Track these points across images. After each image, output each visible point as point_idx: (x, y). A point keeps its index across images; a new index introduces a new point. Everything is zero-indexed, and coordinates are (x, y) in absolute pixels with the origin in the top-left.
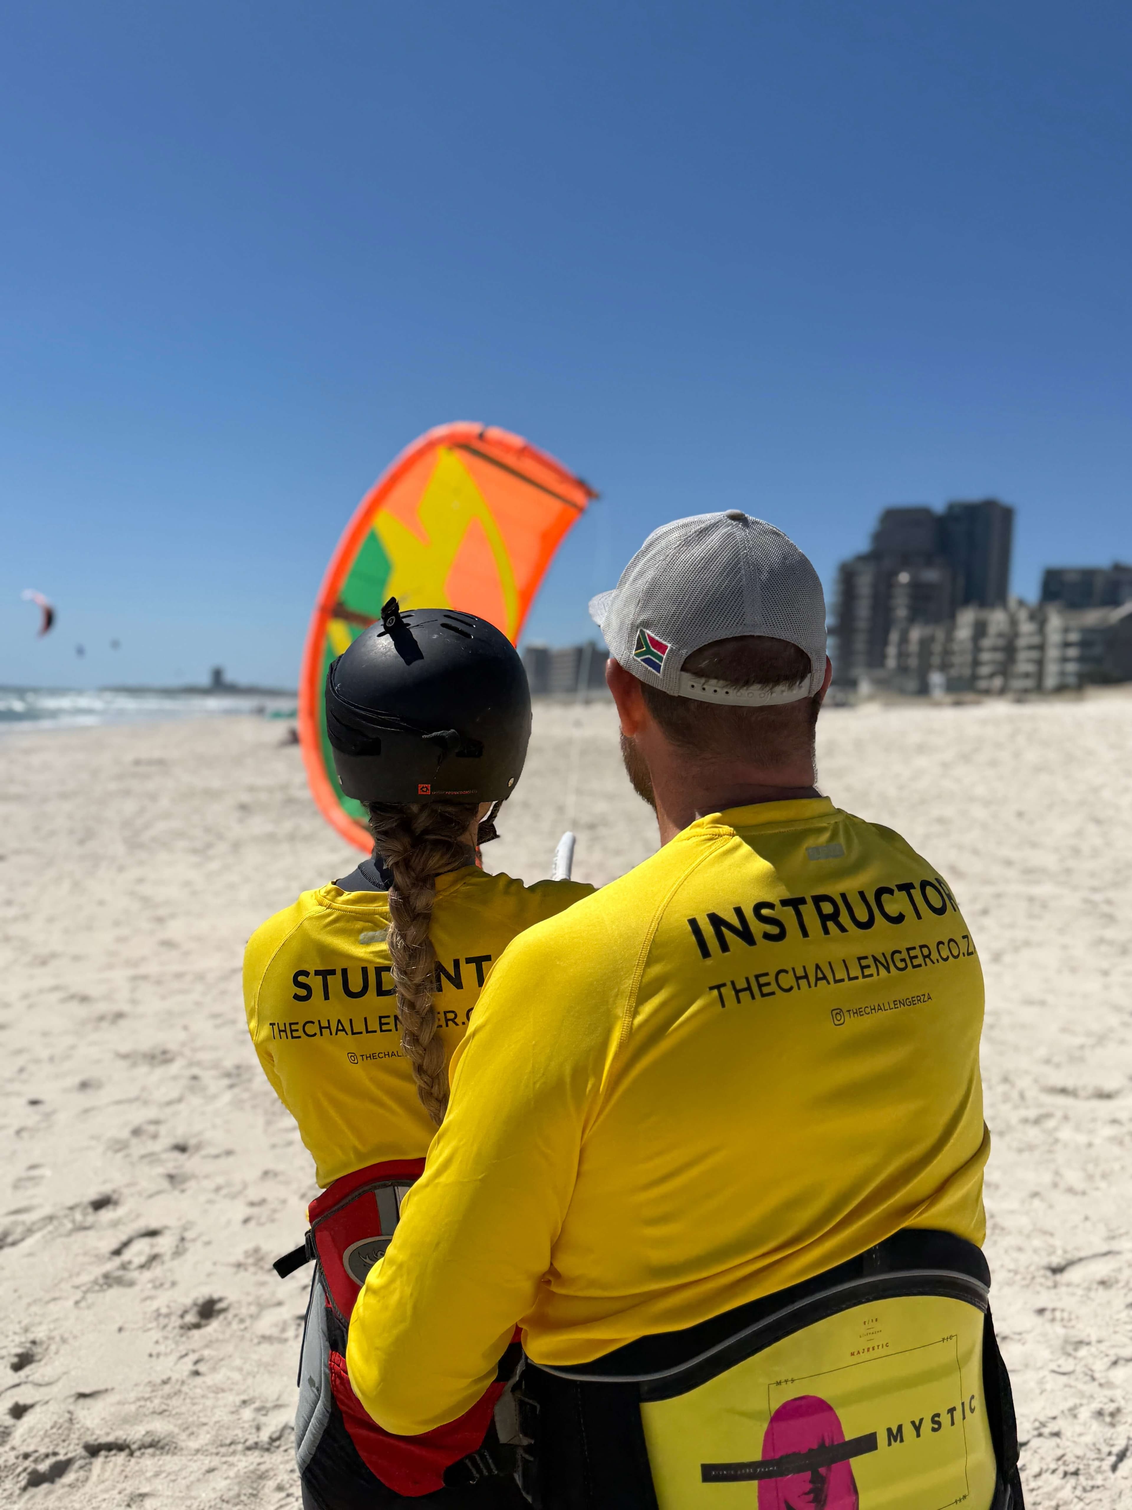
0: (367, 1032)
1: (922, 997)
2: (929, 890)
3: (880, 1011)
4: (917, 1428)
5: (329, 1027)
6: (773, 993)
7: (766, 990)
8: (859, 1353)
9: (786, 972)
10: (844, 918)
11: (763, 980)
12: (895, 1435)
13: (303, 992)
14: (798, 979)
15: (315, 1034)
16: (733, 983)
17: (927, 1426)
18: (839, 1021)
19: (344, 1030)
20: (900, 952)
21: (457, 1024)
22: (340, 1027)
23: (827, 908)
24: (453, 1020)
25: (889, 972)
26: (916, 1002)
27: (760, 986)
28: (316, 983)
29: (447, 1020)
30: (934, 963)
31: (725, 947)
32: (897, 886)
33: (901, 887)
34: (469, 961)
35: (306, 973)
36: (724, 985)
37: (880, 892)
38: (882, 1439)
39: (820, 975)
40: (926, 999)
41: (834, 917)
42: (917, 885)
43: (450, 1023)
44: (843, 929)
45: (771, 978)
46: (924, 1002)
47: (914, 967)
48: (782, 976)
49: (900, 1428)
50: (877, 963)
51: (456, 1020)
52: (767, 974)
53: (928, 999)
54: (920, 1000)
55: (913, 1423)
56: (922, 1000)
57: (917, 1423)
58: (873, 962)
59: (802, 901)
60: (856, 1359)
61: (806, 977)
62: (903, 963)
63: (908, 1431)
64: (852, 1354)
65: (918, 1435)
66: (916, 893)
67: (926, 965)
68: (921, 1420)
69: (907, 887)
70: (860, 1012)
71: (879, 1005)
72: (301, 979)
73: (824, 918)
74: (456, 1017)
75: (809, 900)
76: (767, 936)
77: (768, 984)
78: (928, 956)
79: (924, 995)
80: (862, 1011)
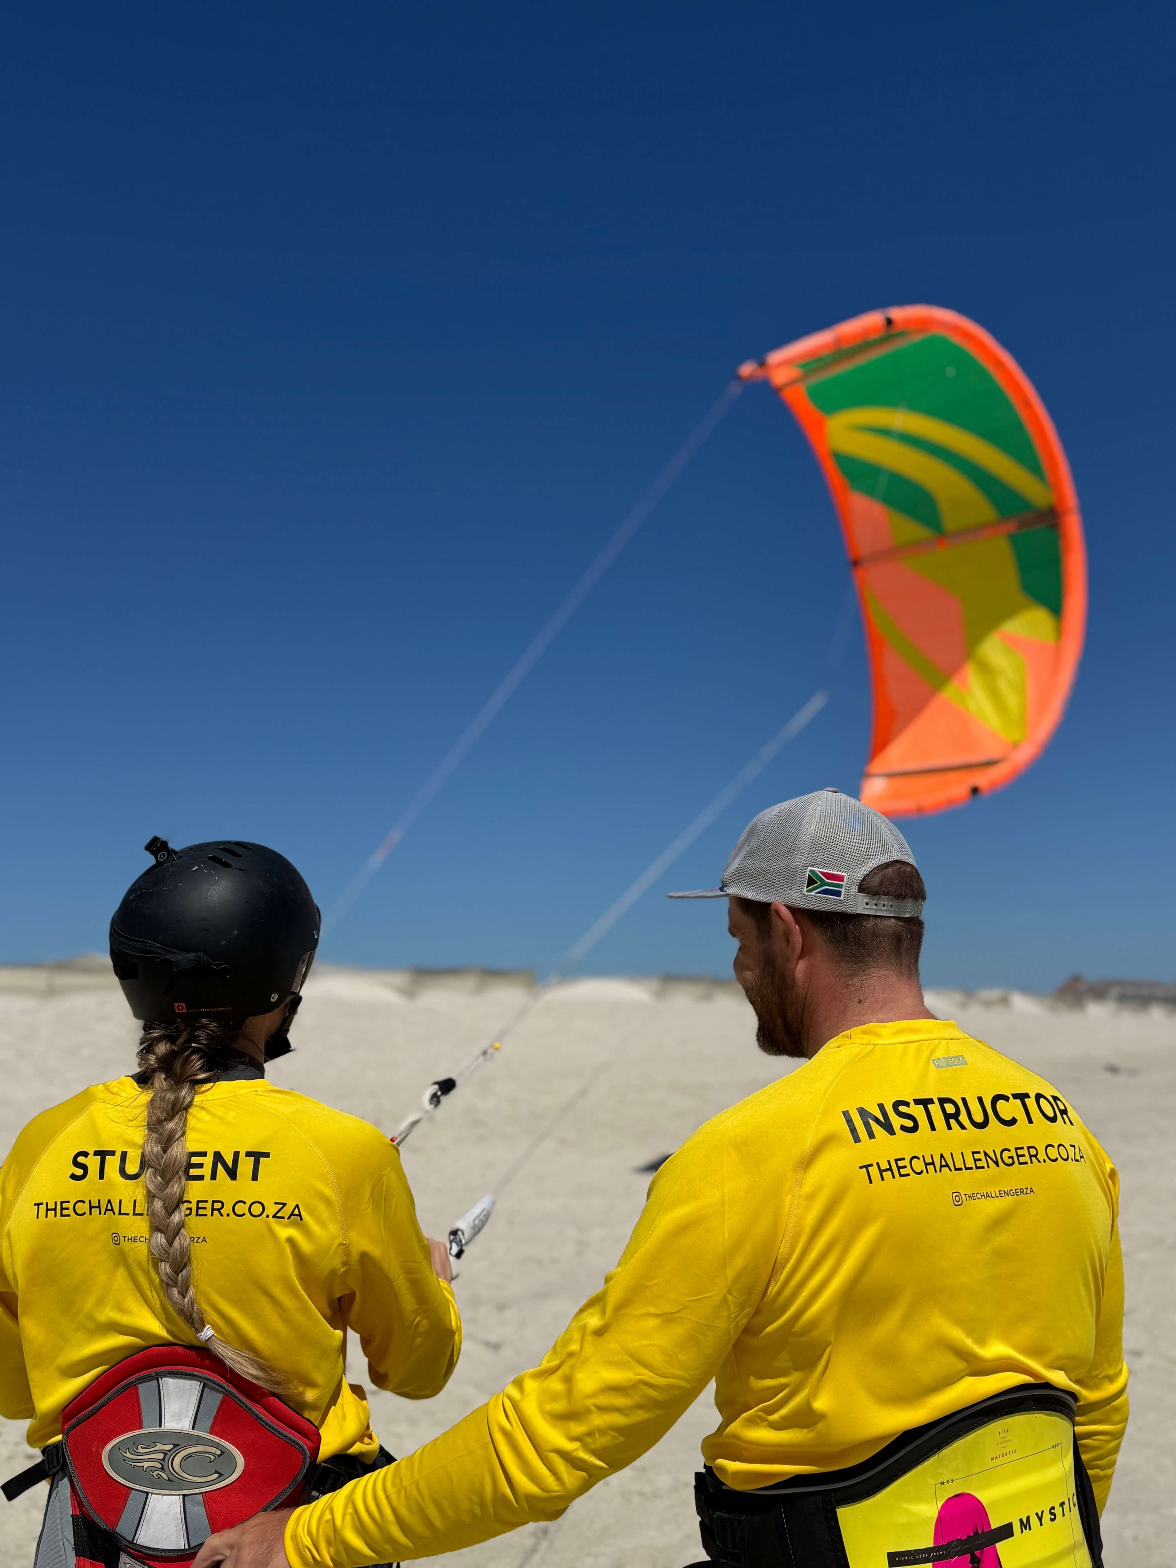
0: (134, 1214)
1: (1025, 1190)
2: (1042, 1100)
3: (988, 1198)
4: (1040, 1519)
5: (99, 1207)
6: (908, 1175)
7: (903, 1171)
8: (996, 1458)
9: (918, 1158)
10: (963, 1118)
11: (900, 1163)
12: (1025, 1525)
13: (79, 1172)
14: (926, 1164)
15: (84, 1213)
16: (878, 1164)
17: (1047, 1517)
18: (958, 1202)
19: (112, 1210)
20: (1009, 1150)
21: (222, 1215)
22: (109, 1207)
23: (950, 1108)
24: (219, 1210)
25: (998, 1166)
26: (1019, 1193)
27: (899, 1168)
28: (93, 1163)
29: (213, 1209)
30: (1039, 1162)
31: (871, 1135)
32: (1013, 1095)
33: (1015, 1096)
34: (249, 1154)
35: (85, 1154)
36: (871, 1165)
37: (996, 1099)
38: (1017, 1527)
39: (943, 1163)
40: (1028, 1192)
41: (956, 1115)
42: (1032, 1095)
43: (215, 1212)
44: (963, 1127)
45: (906, 1163)
46: (1026, 1194)
47: (1020, 1163)
48: (914, 1161)
49: (1028, 1518)
50: (987, 1158)
51: (221, 1211)
52: (904, 1159)
53: (1031, 1192)
54: (1023, 1192)
55: (1037, 1514)
56: (1025, 1192)
57: (1040, 1515)
58: (984, 1157)
59: (931, 1101)
60: (998, 1462)
61: (933, 1163)
62: (1011, 1160)
63: (1034, 1521)
64: (992, 1459)
65: (1041, 1525)
66: (1031, 1102)
67: (1032, 1163)
68: (1042, 1512)
69: (1022, 1097)
70: (973, 1197)
71: (987, 1193)
72: (81, 1159)
73: (947, 1117)
74: (222, 1208)
75: (936, 1101)
76: (903, 1128)
77: (905, 1167)
78: (1035, 1156)
79: (1027, 1188)
80: (974, 1196)
